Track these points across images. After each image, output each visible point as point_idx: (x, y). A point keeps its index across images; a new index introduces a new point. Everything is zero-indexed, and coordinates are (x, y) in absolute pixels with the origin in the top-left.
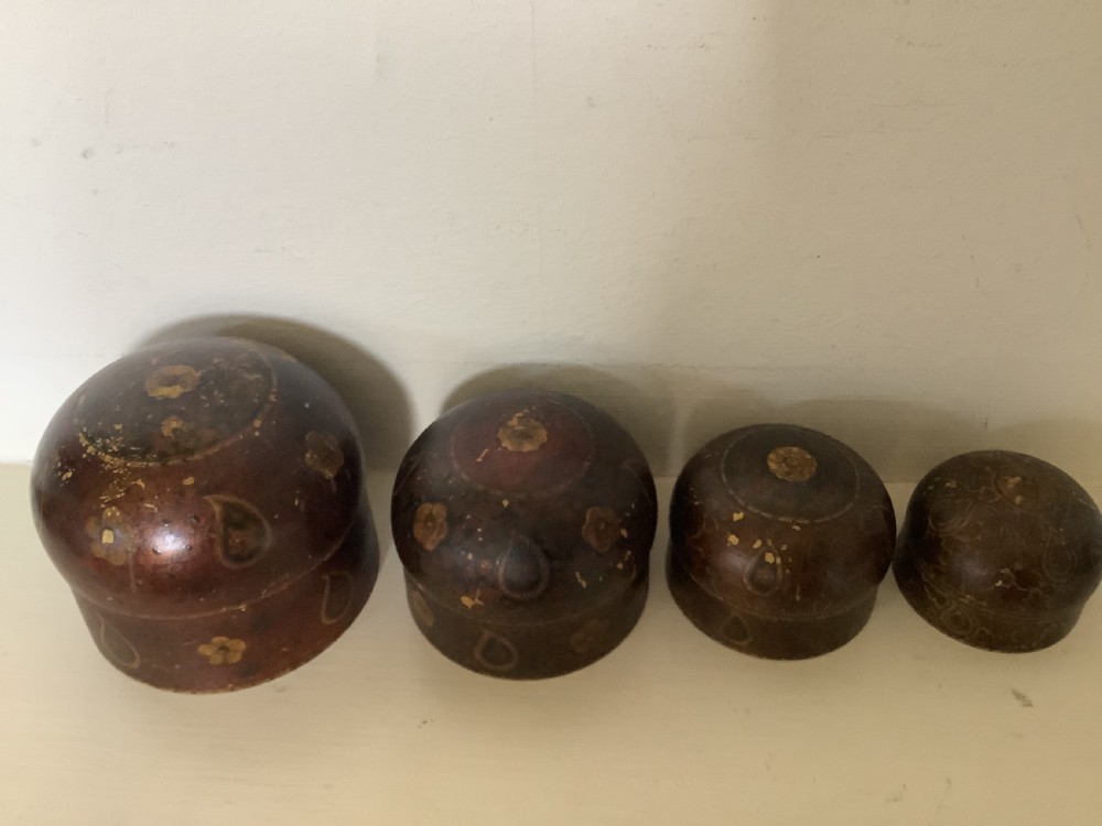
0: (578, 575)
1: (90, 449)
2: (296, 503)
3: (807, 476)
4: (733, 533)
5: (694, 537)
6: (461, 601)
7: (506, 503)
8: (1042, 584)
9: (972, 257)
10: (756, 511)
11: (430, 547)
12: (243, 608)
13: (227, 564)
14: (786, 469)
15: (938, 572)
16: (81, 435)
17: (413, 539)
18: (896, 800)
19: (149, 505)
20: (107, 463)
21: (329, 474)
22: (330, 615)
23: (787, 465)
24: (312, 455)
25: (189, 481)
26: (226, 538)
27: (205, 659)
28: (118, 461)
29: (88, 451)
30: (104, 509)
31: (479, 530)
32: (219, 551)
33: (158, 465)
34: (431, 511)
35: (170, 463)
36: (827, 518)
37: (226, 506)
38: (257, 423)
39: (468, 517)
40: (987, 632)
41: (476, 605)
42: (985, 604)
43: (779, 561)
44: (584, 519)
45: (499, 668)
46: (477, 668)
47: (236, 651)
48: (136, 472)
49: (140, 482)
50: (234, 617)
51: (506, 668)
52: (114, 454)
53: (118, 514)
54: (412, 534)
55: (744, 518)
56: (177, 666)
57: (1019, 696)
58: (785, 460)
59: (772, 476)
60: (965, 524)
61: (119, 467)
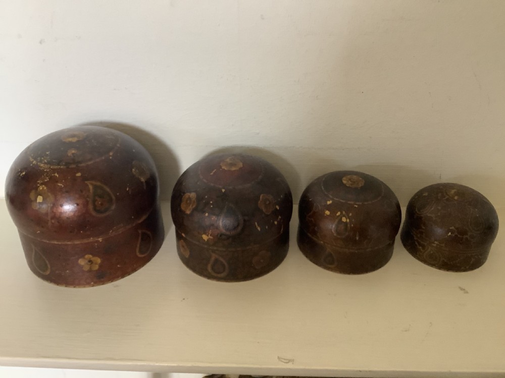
0: (256, 223)
1: (35, 162)
2: (127, 189)
3: (360, 186)
4: (327, 210)
5: (309, 214)
6: (202, 238)
7: (223, 190)
8: (469, 234)
9: (430, 93)
10: (337, 199)
11: (188, 212)
12: (100, 240)
13: (94, 213)
14: (351, 183)
15: (422, 233)
16: (30, 157)
17: (181, 211)
18: (406, 331)
19: (59, 184)
20: (42, 167)
21: (143, 180)
22: (141, 252)
23: (351, 181)
24: (136, 170)
25: (79, 174)
26: (94, 201)
27: (82, 267)
28: (46, 166)
29: (34, 163)
30: (39, 187)
31: (211, 202)
32: (91, 207)
33: (65, 167)
34: (189, 196)
35: (70, 167)
36: (370, 202)
37: (95, 187)
38: (111, 154)
39: (206, 197)
40: (445, 261)
41: (209, 238)
42: (443, 245)
43: (348, 220)
44: (259, 199)
45: (219, 275)
46: (209, 277)
47: (96, 264)
48: (54, 171)
49: (56, 175)
50: (96, 244)
51: (222, 275)
52: (45, 163)
53: (45, 188)
54: (180, 207)
55: (332, 203)
56: (68, 271)
57: (461, 289)
58: (350, 180)
59: (345, 185)
60: (433, 209)
61: (47, 169)
